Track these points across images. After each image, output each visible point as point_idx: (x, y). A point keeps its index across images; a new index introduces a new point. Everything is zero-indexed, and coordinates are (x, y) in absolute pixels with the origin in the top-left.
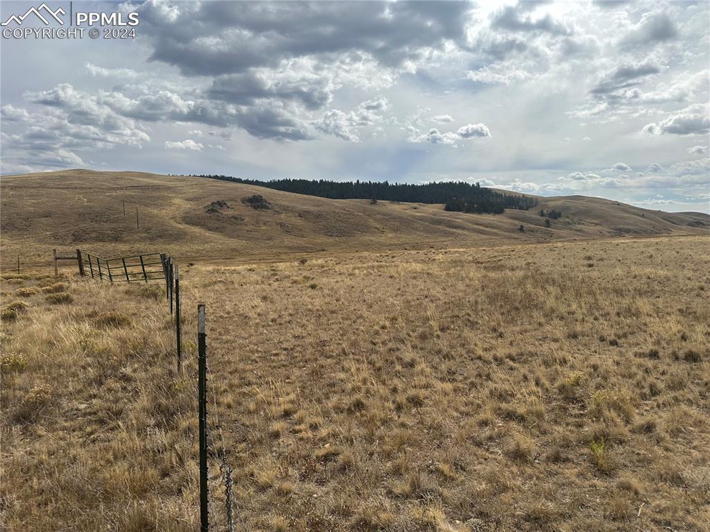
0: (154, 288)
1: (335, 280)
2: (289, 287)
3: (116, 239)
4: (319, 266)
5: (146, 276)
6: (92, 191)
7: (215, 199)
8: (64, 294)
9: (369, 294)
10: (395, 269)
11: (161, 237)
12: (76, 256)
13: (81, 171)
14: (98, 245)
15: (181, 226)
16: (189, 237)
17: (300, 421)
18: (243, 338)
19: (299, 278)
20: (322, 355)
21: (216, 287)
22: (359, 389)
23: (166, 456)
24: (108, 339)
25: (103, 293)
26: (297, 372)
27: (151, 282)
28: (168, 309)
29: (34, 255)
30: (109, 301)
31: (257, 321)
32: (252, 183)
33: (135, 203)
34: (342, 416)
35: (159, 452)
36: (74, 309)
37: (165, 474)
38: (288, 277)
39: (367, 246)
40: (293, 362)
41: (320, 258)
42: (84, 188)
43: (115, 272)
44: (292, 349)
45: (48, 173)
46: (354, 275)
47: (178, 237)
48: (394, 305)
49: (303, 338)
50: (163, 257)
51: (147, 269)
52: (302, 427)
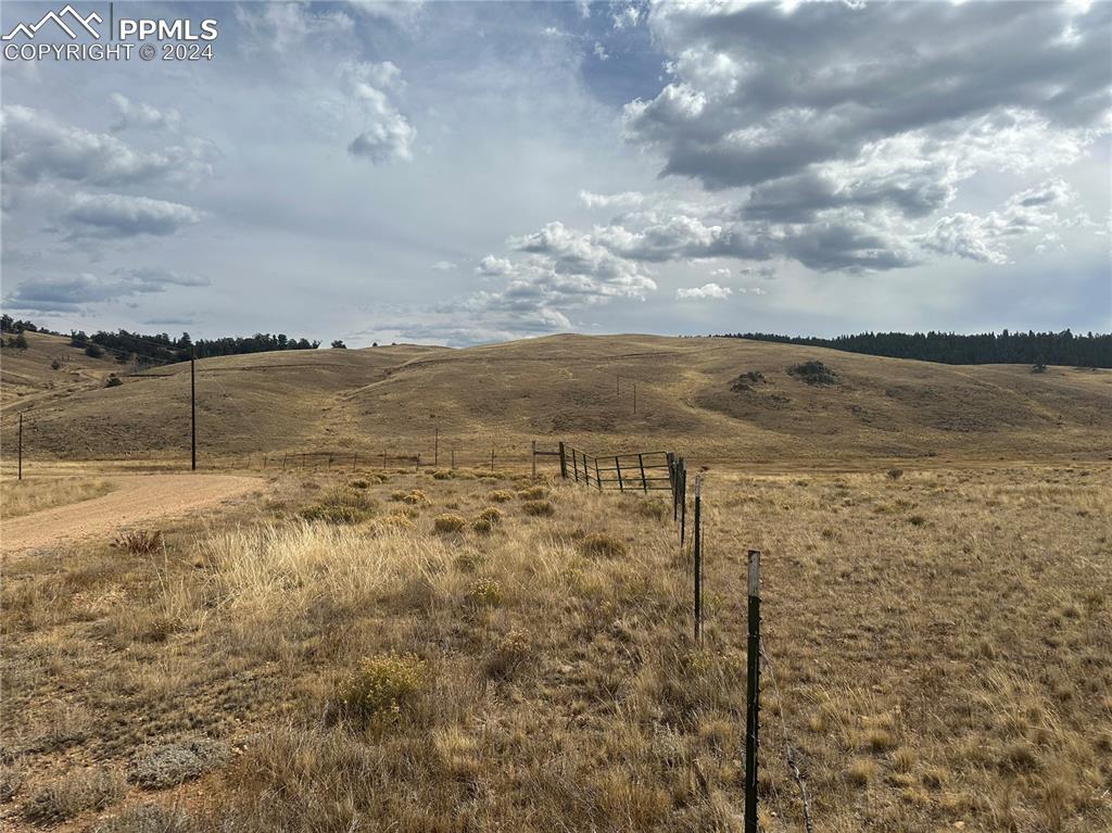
0: (656, 503)
1: (959, 512)
2: (871, 518)
3: (607, 428)
4: (925, 483)
5: (645, 483)
6: (579, 362)
7: (744, 370)
8: (544, 502)
9: (1033, 544)
10: (1091, 498)
11: (664, 426)
12: (557, 450)
13: (567, 336)
14: (583, 436)
15: (692, 411)
16: (704, 427)
17: (904, 766)
18: (792, 598)
19: (889, 504)
20: (940, 649)
21: (746, 509)
22: (1023, 729)
23: (683, 773)
24: (598, 573)
25: (590, 505)
26: (892, 674)
27: (654, 493)
28: (676, 537)
29: (508, 446)
30: (597, 517)
31: (817, 572)
32: (806, 342)
33: (633, 378)
34: (987, 776)
35: (671, 764)
36: (556, 525)
37: (680, 803)
38: (869, 500)
39: (1022, 451)
40: (884, 655)
41: (926, 469)
42: (570, 358)
43: (605, 475)
44: (882, 632)
45: (529, 340)
46: (999, 504)
47: (687, 426)
48: (1093, 572)
49: (901, 613)
50: (670, 457)
51: (647, 473)
52: (909, 778)
